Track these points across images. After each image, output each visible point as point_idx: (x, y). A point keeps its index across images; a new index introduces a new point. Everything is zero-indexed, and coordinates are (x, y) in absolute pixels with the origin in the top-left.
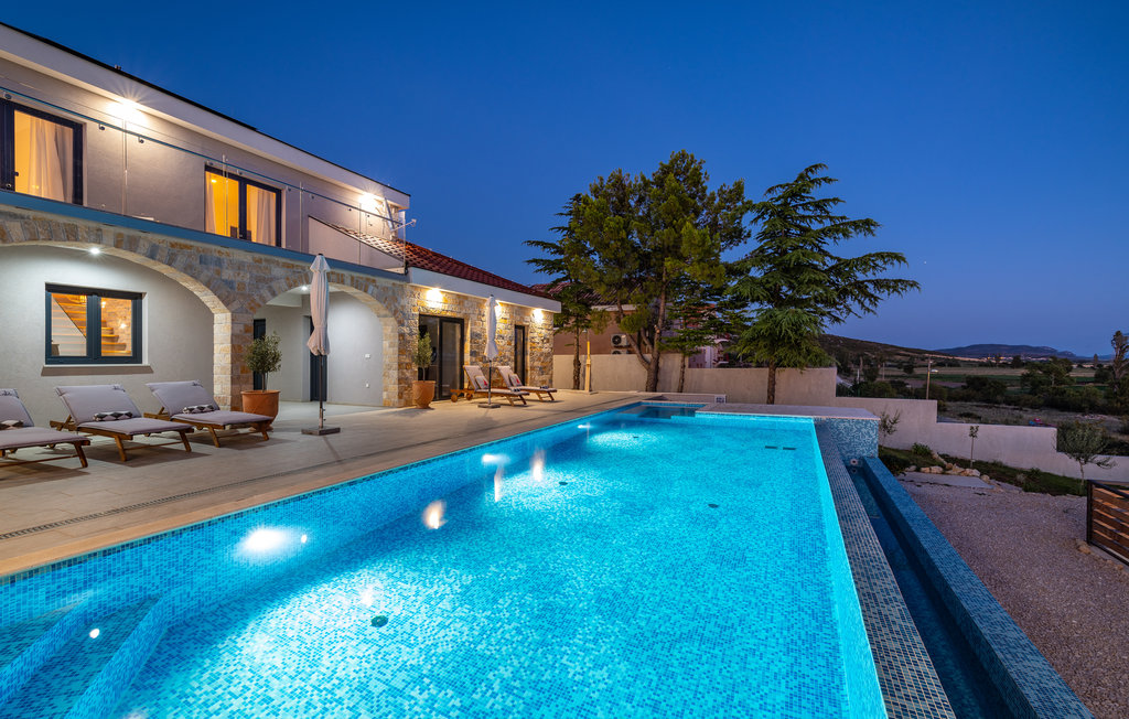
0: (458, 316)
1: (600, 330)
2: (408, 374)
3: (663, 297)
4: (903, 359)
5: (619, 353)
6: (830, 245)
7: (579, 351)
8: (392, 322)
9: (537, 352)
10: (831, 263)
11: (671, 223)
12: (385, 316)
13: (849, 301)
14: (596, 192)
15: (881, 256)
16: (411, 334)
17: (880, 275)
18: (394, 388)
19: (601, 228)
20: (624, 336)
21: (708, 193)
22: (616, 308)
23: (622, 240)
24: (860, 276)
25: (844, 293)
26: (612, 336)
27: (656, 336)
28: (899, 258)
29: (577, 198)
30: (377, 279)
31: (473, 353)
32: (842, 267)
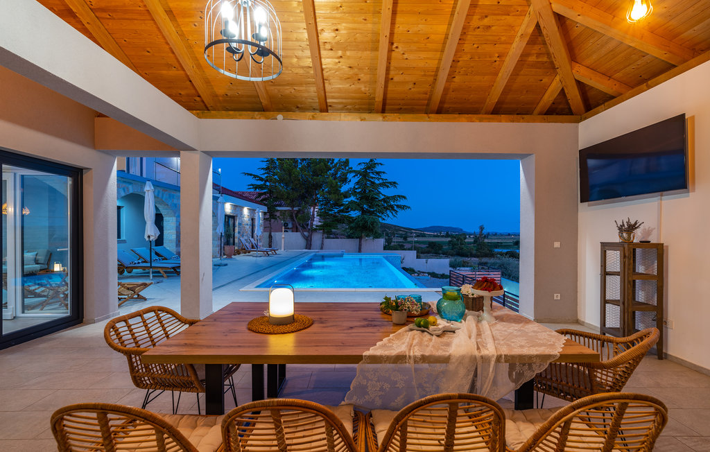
0: (234, 215)
4: (404, 233)
5: (287, 231)
6: (382, 190)
7: (271, 230)
10: (382, 197)
13: (388, 212)
15: (399, 196)
17: (399, 203)
24: (392, 203)
25: (386, 209)
26: (283, 223)
28: (404, 197)
32: (386, 199)
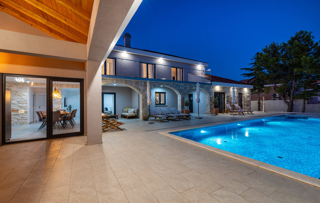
0: (223, 92)
1: (268, 92)
2: (212, 107)
3: (294, 80)
5: (276, 100)
7: (260, 99)
8: (208, 95)
9: (245, 100)
11: (297, 56)
12: (207, 93)
14: (265, 51)
16: (212, 97)
18: (209, 110)
19: (267, 62)
20: (277, 94)
21: (314, 43)
22: (274, 85)
23: (276, 65)
26: (272, 94)
27: (291, 94)
29: (258, 53)
30: (205, 85)
31: (227, 101)
